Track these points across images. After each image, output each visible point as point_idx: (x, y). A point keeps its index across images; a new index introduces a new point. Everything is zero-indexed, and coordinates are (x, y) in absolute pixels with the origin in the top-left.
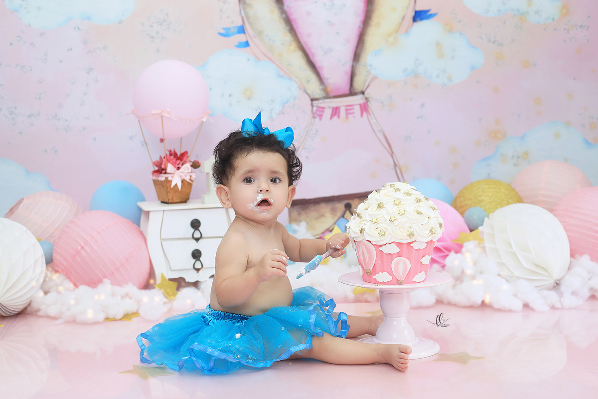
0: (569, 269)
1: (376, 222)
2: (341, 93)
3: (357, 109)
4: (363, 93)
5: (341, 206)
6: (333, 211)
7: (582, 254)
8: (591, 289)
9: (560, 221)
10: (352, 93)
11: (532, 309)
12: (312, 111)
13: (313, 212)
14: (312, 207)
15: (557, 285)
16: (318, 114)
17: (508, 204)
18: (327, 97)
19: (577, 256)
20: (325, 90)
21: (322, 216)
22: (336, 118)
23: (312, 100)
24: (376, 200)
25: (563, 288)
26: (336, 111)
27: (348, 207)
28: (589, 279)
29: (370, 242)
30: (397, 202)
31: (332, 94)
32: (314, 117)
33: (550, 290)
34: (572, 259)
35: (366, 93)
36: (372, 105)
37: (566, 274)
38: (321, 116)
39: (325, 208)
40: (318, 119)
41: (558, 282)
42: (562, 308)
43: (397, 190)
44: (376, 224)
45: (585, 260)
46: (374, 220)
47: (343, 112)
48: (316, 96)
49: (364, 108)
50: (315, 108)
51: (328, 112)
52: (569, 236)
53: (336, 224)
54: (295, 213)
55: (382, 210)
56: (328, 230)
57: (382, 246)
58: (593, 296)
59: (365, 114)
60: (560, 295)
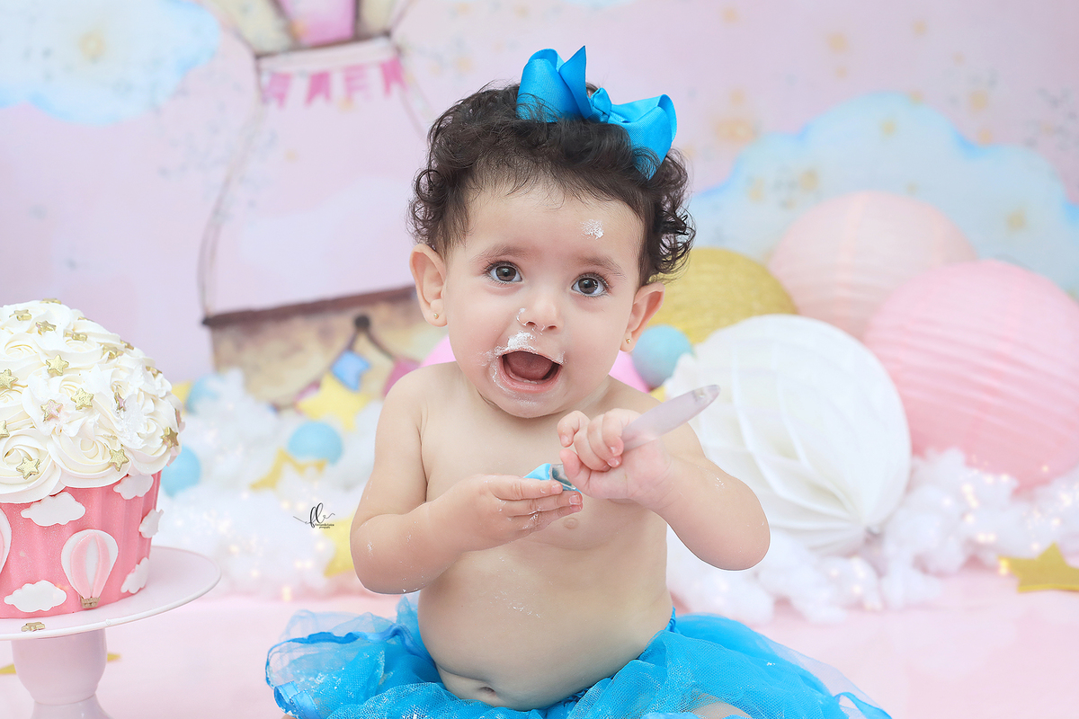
2: (332, 34)
3: (375, 77)
4: (387, 34)
5: (343, 324)
6: (326, 336)
7: (942, 446)
8: (968, 542)
9: (882, 359)
10: (358, 35)
11: (798, 615)
12: (259, 86)
13: (272, 342)
14: (271, 329)
15: (873, 538)
16: (275, 91)
17: (750, 313)
18: (297, 45)
19: (930, 452)
20: (290, 29)
21: (297, 348)
22: (319, 101)
23: (259, 56)
25: (890, 548)
26: (319, 84)
27: (363, 324)
31: (307, 40)
32: (264, 100)
33: (849, 554)
34: (918, 461)
35: (398, 35)
36: (415, 66)
38: (281, 98)
39: (304, 331)
40: (273, 105)
41: (876, 530)
43: (45, 326)
47: (337, 84)
48: (268, 46)
49: (393, 72)
50: (266, 79)
51: (299, 88)
52: (905, 401)
53: (332, 369)
54: (227, 345)
55: (13, 394)
56: (315, 385)
57: (28, 506)
58: (975, 561)
59: (395, 88)
60: (880, 572)
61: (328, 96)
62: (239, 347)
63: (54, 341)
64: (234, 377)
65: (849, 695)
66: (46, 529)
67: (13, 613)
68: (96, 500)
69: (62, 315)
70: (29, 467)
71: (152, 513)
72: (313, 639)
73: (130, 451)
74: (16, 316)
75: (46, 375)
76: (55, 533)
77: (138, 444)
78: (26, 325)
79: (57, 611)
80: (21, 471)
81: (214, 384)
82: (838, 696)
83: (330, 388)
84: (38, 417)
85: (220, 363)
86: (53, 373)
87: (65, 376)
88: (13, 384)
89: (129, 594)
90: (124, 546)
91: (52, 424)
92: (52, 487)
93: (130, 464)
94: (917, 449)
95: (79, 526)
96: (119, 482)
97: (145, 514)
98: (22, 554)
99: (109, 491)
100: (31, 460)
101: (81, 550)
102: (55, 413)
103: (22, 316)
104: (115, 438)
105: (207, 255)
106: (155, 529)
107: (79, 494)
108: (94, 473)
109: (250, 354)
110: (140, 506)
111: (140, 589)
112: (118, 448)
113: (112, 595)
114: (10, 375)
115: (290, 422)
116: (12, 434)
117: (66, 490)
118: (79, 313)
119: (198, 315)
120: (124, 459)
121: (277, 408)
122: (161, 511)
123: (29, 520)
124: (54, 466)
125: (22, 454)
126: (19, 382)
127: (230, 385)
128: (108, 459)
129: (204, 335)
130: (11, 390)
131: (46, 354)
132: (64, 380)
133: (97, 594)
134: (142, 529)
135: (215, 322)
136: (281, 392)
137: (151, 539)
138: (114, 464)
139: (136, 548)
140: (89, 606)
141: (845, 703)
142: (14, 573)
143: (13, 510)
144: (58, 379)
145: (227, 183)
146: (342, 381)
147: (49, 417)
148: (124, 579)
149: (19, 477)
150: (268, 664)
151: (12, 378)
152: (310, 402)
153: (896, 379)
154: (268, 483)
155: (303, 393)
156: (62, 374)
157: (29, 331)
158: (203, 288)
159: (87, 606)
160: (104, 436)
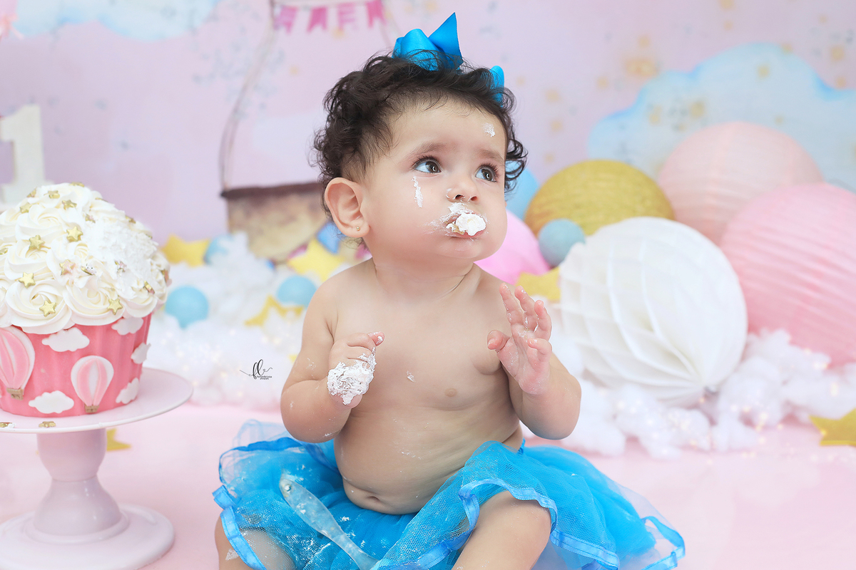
0: (744, 357)
1: (30, 285)
3: (361, 13)
6: (314, 210)
7: (773, 327)
8: (788, 403)
9: (728, 255)
11: (644, 451)
12: (272, 15)
14: (272, 202)
15: (711, 395)
16: (285, 20)
17: (634, 213)
19: (764, 331)
21: (292, 219)
22: (318, 29)
24: (24, 230)
25: (722, 403)
26: (318, 16)
28: (785, 383)
29: (20, 328)
30: (74, 233)
32: (276, 27)
33: (694, 406)
34: (753, 337)
37: (736, 370)
38: (289, 25)
39: (298, 205)
40: (282, 31)
41: (713, 389)
42: (713, 450)
43: (69, 204)
44: (32, 288)
45: (777, 342)
46: (28, 280)
47: (332, 17)
49: (376, 10)
50: (278, 11)
51: (303, 18)
52: (745, 290)
53: (318, 237)
54: (239, 213)
55: (41, 254)
56: (304, 247)
57: (47, 336)
58: (791, 419)
59: (377, 22)
60: (712, 422)
61: (325, 26)
62: (248, 215)
63: (75, 216)
64: (241, 238)
65: (653, 519)
66: (61, 354)
67: (35, 413)
68: (99, 336)
69: (83, 195)
70: (48, 308)
71: (142, 346)
72: (251, 448)
73: (125, 300)
74: (48, 195)
75: (65, 241)
76: (68, 357)
77: (130, 295)
78: (56, 202)
79: (67, 414)
80: (42, 310)
81: (225, 243)
82: (644, 520)
83: (315, 251)
84: (56, 271)
85: (233, 226)
86: (71, 240)
87: (79, 242)
88: (41, 246)
89: (121, 404)
90: (119, 368)
91: (67, 277)
92: (65, 323)
93: (123, 310)
94: (752, 328)
95: (85, 352)
96: (116, 322)
97: (136, 346)
98: (43, 371)
99: (108, 328)
100: (50, 302)
101: (86, 370)
102: (69, 269)
103: (53, 195)
104: (113, 290)
105: (227, 144)
106: (144, 357)
107: (85, 330)
108: (97, 315)
109: (256, 221)
110: (132, 341)
111: (131, 401)
112: (115, 298)
113: (108, 403)
114: (40, 239)
115: (283, 274)
116: (37, 283)
117: (76, 326)
118: (98, 195)
119: (218, 189)
120: (120, 306)
121: (274, 263)
122: (150, 345)
123: (48, 347)
124: (67, 308)
125: (44, 299)
126: (45, 245)
127: (237, 244)
128: (108, 306)
129: (222, 205)
130: (39, 250)
131: (67, 224)
132: (79, 245)
133: (97, 403)
134: (134, 357)
135: (231, 195)
136: (276, 251)
137: (141, 365)
138: (112, 310)
139: (128, 371)
140: (91, 411)
141: (649, 525)
142: (36, 383)
143: (36, 339)
144: (74, 244)
145: (244, 89)
146: (325, 246)
147: (65, 272)
148: (118, 393)
149: (41, 315)
150: (220, 467)
151: (40, 242)
152: (298, 261)
153: (739, 272)
154: (257, 321)
155: (294, 253)
156: (77, 241)
157: (57, 207)
158: (223, 168)
159: (90, 411)
160: (105, 288)
